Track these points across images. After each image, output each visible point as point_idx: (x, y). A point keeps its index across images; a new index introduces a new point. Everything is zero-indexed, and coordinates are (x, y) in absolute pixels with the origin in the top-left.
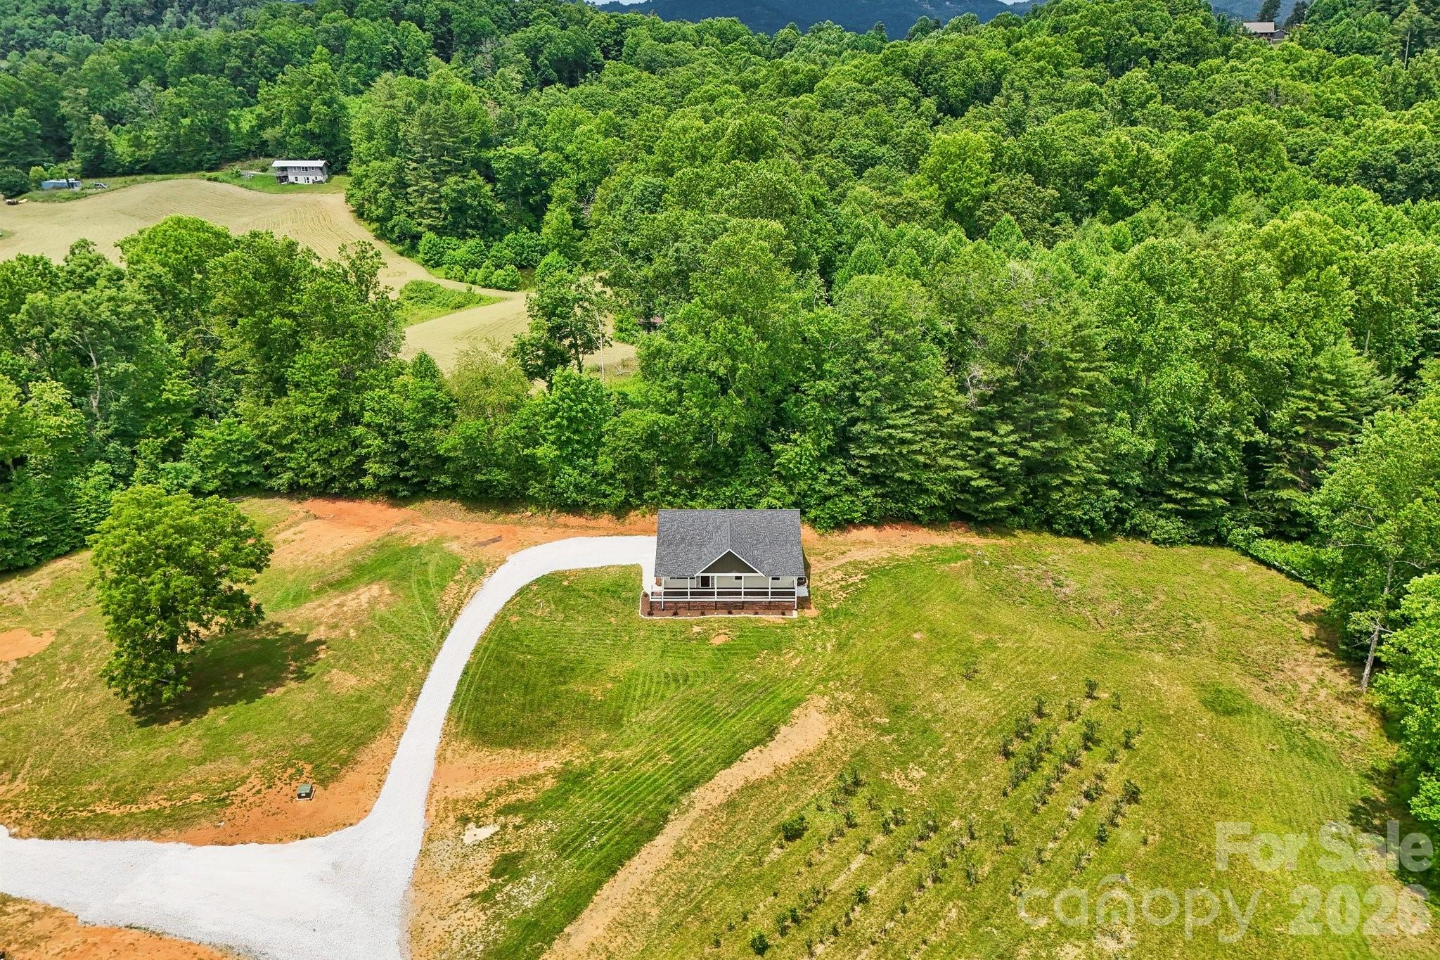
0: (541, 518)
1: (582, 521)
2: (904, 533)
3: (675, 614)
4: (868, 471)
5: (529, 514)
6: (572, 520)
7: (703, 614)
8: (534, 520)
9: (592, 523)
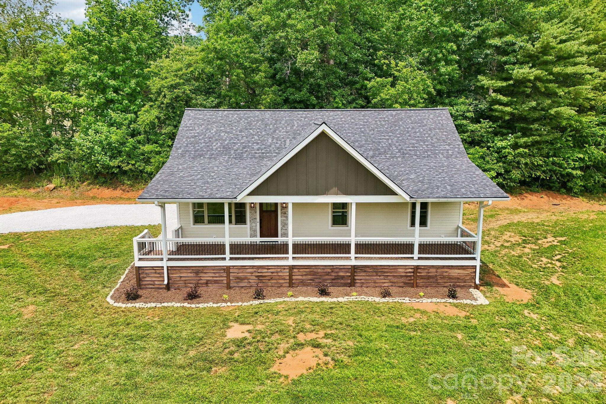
0: (66, 191)
1: (118, 192)
2: (556, 202)
3: (192, 296)
4: (508, 109)
5: (52, 186)
6: (107, 192)
7: (259, 295)
8: (56, 193)
9: (129, 195)
